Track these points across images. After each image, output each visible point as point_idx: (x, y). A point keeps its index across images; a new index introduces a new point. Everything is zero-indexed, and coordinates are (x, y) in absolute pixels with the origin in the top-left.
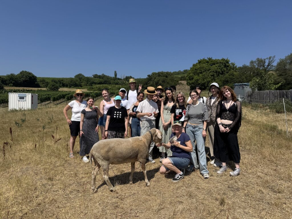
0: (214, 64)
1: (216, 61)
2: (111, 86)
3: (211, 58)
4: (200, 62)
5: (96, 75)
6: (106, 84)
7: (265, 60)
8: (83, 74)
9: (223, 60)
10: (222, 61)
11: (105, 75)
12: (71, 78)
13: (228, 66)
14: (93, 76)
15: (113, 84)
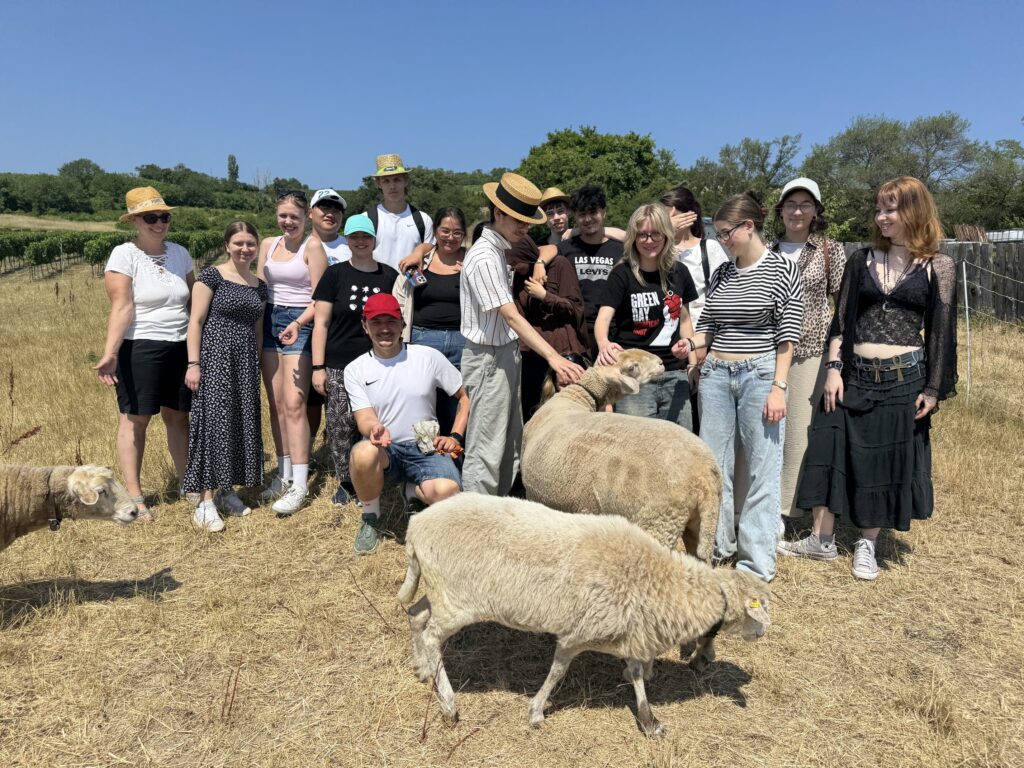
0: (604, 152)
1: (610, 140)
2: (217, 214)
3: (592, 128)
4: (554, 142)
5: (152, 167)
6: (192, 205)
7: (768, 145)
8: (94, 161)
9: (633, 138)
10: (629, 144)
11: (188, 170)
12: (44, 175)
13: (648, 162)
14: (137, 173)
15: (224, 207)
